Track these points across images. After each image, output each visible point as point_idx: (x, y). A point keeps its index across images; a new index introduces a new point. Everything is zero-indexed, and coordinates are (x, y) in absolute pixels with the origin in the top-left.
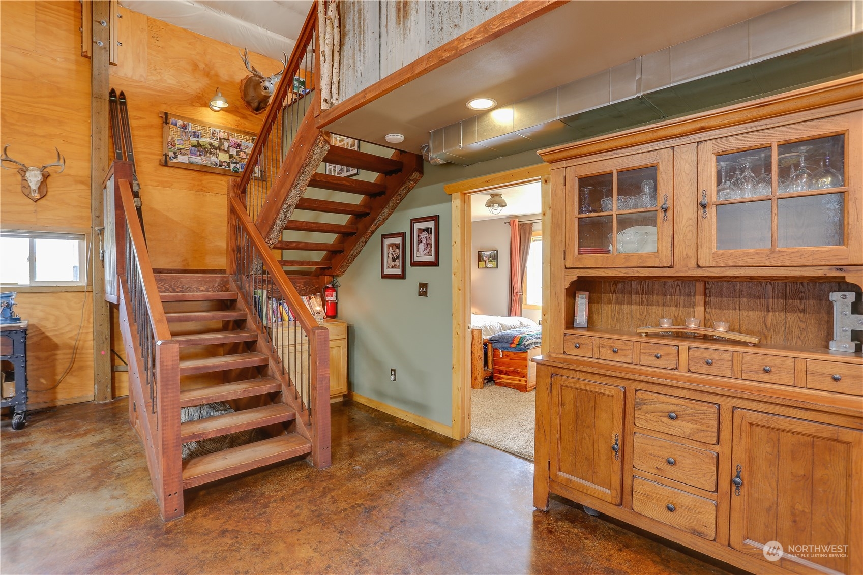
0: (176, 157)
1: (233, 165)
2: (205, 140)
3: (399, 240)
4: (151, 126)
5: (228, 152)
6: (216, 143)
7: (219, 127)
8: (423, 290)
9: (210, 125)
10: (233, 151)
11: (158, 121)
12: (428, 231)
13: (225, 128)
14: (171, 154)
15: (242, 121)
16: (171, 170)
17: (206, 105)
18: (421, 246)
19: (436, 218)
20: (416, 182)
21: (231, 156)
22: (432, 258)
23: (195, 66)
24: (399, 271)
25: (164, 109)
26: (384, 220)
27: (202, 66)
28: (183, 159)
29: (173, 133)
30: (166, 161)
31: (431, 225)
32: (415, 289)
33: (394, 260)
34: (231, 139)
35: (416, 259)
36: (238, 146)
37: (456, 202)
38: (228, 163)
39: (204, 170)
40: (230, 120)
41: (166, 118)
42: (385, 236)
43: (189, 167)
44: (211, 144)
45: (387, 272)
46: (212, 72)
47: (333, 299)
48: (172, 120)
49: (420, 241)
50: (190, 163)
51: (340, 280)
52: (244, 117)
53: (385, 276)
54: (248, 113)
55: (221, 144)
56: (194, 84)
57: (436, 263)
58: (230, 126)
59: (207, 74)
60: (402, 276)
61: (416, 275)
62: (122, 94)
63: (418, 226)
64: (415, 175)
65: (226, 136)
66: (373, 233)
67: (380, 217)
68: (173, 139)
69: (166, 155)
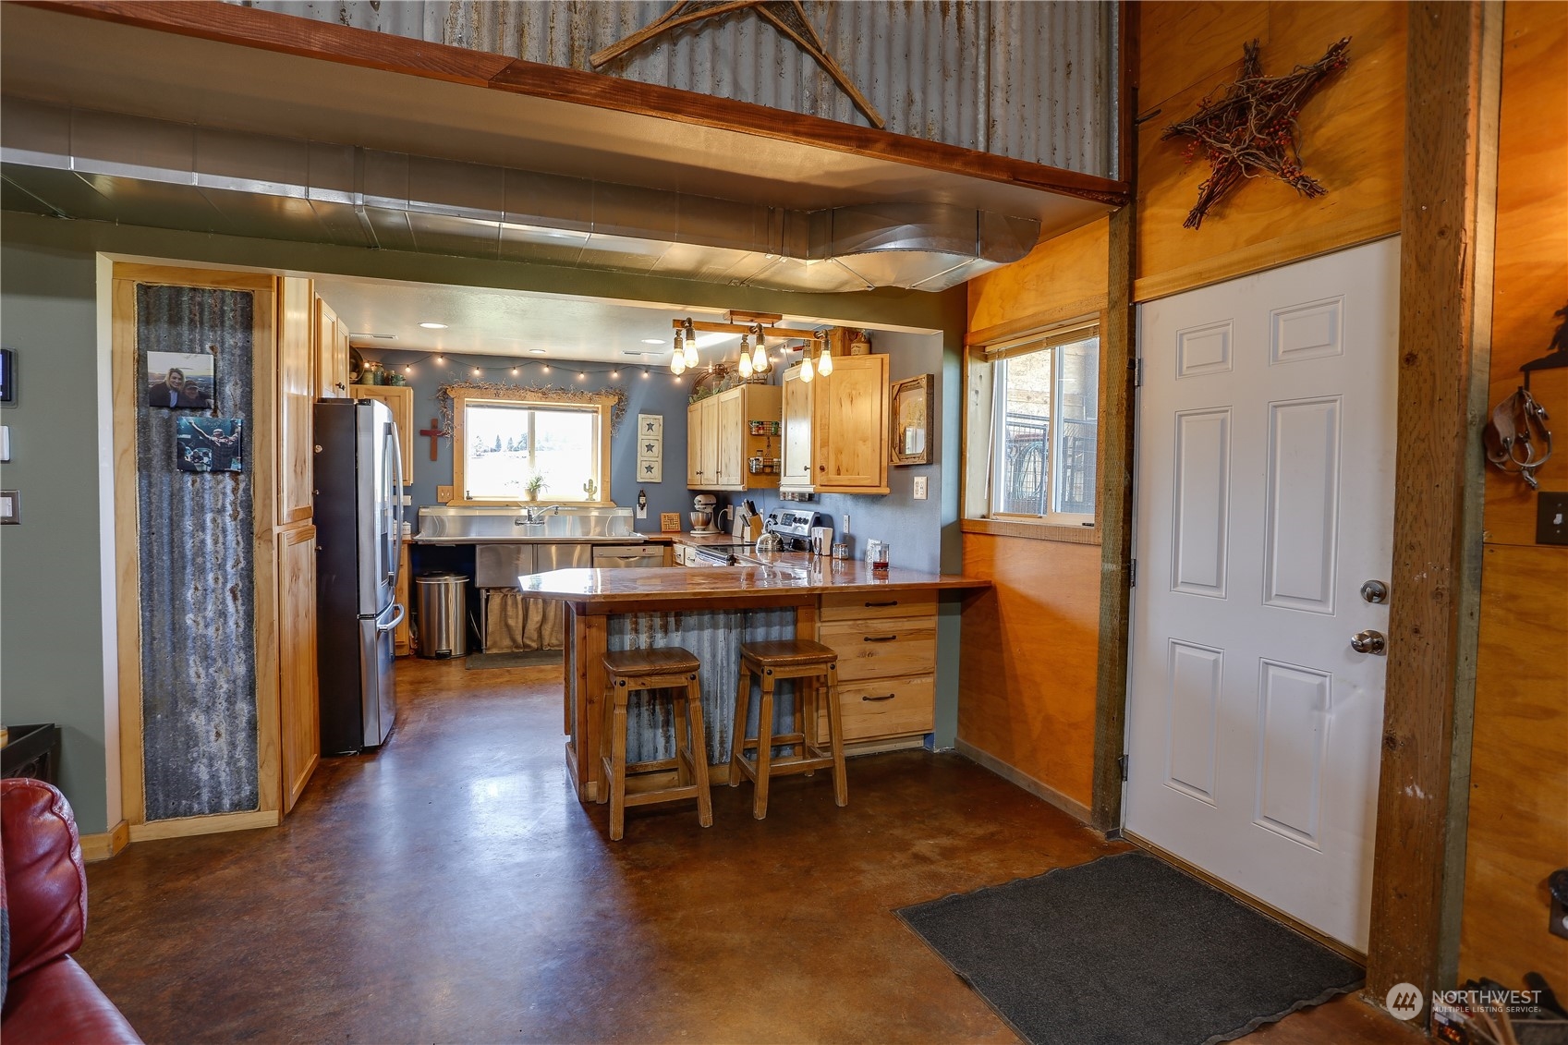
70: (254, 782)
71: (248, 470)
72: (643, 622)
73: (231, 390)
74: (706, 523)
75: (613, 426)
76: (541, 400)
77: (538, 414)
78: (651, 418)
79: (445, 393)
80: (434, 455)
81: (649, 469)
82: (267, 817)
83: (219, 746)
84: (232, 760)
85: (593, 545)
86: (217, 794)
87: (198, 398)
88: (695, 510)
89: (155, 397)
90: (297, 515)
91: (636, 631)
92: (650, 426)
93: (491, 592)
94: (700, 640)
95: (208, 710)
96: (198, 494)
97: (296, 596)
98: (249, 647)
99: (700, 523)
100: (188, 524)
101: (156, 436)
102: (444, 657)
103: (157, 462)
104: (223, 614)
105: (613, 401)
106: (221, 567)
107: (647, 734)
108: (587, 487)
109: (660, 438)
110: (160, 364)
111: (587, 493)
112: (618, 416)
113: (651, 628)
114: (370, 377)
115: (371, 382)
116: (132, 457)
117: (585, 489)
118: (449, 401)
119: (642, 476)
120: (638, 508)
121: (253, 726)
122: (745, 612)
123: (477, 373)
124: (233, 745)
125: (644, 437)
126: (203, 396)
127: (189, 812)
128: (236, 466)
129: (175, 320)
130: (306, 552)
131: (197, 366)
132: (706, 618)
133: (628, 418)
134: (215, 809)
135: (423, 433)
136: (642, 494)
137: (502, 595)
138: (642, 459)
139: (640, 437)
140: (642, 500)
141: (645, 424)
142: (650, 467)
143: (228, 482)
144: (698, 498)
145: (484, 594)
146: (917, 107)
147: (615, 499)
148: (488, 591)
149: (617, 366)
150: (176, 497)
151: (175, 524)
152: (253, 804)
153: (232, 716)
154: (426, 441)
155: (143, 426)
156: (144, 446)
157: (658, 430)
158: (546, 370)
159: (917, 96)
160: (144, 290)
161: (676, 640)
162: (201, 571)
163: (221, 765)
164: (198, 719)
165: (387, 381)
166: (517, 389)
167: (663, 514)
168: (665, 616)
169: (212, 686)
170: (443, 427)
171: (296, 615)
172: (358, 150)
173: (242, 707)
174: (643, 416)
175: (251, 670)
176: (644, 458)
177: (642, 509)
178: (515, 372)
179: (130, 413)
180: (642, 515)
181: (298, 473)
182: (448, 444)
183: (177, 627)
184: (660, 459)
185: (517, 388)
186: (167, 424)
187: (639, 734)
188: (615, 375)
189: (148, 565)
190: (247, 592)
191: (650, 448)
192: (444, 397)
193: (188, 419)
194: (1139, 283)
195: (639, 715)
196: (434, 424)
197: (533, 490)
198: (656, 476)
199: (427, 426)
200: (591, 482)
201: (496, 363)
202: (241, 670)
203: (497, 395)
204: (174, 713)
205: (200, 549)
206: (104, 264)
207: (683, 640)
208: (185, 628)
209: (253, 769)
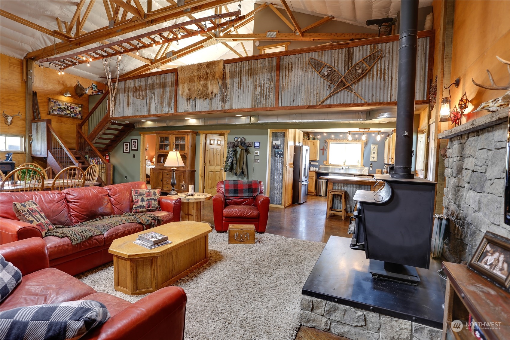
0: (53, 112)
1: (72, 115)
2: (62, 106)
3: (128, 144)
4: (45, 102)
5: (70, 110)
6: (66, 107)
7: (67, 102)
8: (134, 156)
9: (64, 102)
10: (72, 110)
11: (46, 100)
12: (135, 142)
13: (69, 103)
14: (51, 111)
15: (75, 100)
16: (51, 116)
17: (63, 95)
18: (134, 146)
19: (137, 139)
20: (133, 130)
21: (71, 112)
22: (136, 149)
23: (59, 82)
24: (128, 151)
25: (49, 96)
26: (124, 138)
27: (61, 82)
28: (55, 113)
29: (52, 104)
30: (50, 113)
31: (136, 141)
32: (132, 156)
33: (127, 148)
34: (71, 106)
35: (132, 149)
36: (73, 108)
37: (142, 137)
38: (70, 114)
39: (62, 116)
40: (71, 100)
41: (49, 100)
42: (124, 142)
43: (57, 115)
44: (64, 108)
45: (125, 151)
46: (65, 84)
47: (108, 158)
48: (52, 100)
49: (133, 144)
50: (58, 114)
51: (111, 153)
52: (75, 98)
53: (124, 153)
54: (76, 97)
55: (68, 108)
56: (59, 88)
57: (137, 150)
58: (71, 102)
59: (63, 85)
60: (129, 153)
61: (132, 153)
62: (36, 92)
63: (133, 141)
64: (132, 129)
65: (69, 105)
66: (121, 141)
67: (123, 137)
68: (52, 106)
69: (50, 111)
70: (281, 201)
71: (283, 157)
72: (340, 185)
73: (282, 146)
74: (387, 172)
75: (364, 148)
76: (347, 142)
78: (374, 145)
80: (323, 154)
81: (374, 158)
82: (282, 207)
83: (277, 195)
84: (279, 198)
85: (355, 175)
86: (277, 202)
87: (278, 147)
88: (385, 169)
89: (274, 147)
90: (290, 164)
91: (338, 186)
92: (374, 147)
94: (350, 189)
95: (277, 190)
96: (277, 160)
97: (289, 176)
98: (282, 182)
99: (385, 172)
100: (276, 164)
101: (273, 152)
102: (321, 196)
103: (273, 156)
104: (279, 177)
105: (365, 141)
106: (279, 170)
107: (339, 205)
109: (377, 150)
110: (274, 143)
112: (365, 145)
113: (341, 186)
115: (311, 139)
116: (271, 155)
117: (357, 163)
119: (372, 160)
121: (282, 193)
122: (360, 185)
123: (333, 136)
124: (279, 195)
125: (372, 150)
126: (279, 147)
127: (274, 204)
128: (282, 156)
129: (276, 137)
130: (292, 170)
131: (278, 143)
132: (352, 185)
133: (368, 146)
134: (277, 204)
135: (321, 149)
136: (371, 164)
139: (371, 150)
140: (371, 166)
141: (373, 147)
142: (374, 157)
143: (281, 159)
144: (385, 166)
146: (374, 97)
147: (364, 165)
150: (275, 160)
151: (275, 164)
152: (281, 204)
153: (279, 191)
154: (322, 151)
155: (272, 151)
156: (272, 154)
157: (376, 148)
159: (374, 95)
160: (273, 133)
161: (346, 189)
162: (277, 171)
163: (278, 198)
164: (275, 191)
165: (314, 139)
167: (377, 169)
168: (344, 184)
169: (277, 187)
170: (325, 149)
171: (289, 179)
172: (295, 114)
173: (281, 190)
174: (372, 145)
175: (282, 185)
176: (372, 155)
179: (271, 149)
180: (371, 169)
181: (291, 157)
182: (326, 152)
183: (274, 178)
184: (377, 156)
185: (341, 139)
186: (274, 150)
187: (338, 205)
189: (271, 170)
190: (282, 174)
191: (374, 153)
192: (326, 142)
193: (277, 150)
194: (430, 120)
195: (338, 201)
197: (345, 162)
198: (375, 160)
199: (322, 148)
200: (359, 161)
201: (337, 134)
202: (281, 185)
203: (337, 141)
204: (273, 190)
205: (277, 168)
206: (269, 130)
207: (347, 189)
208: (275, 178)
209: (281, 199)
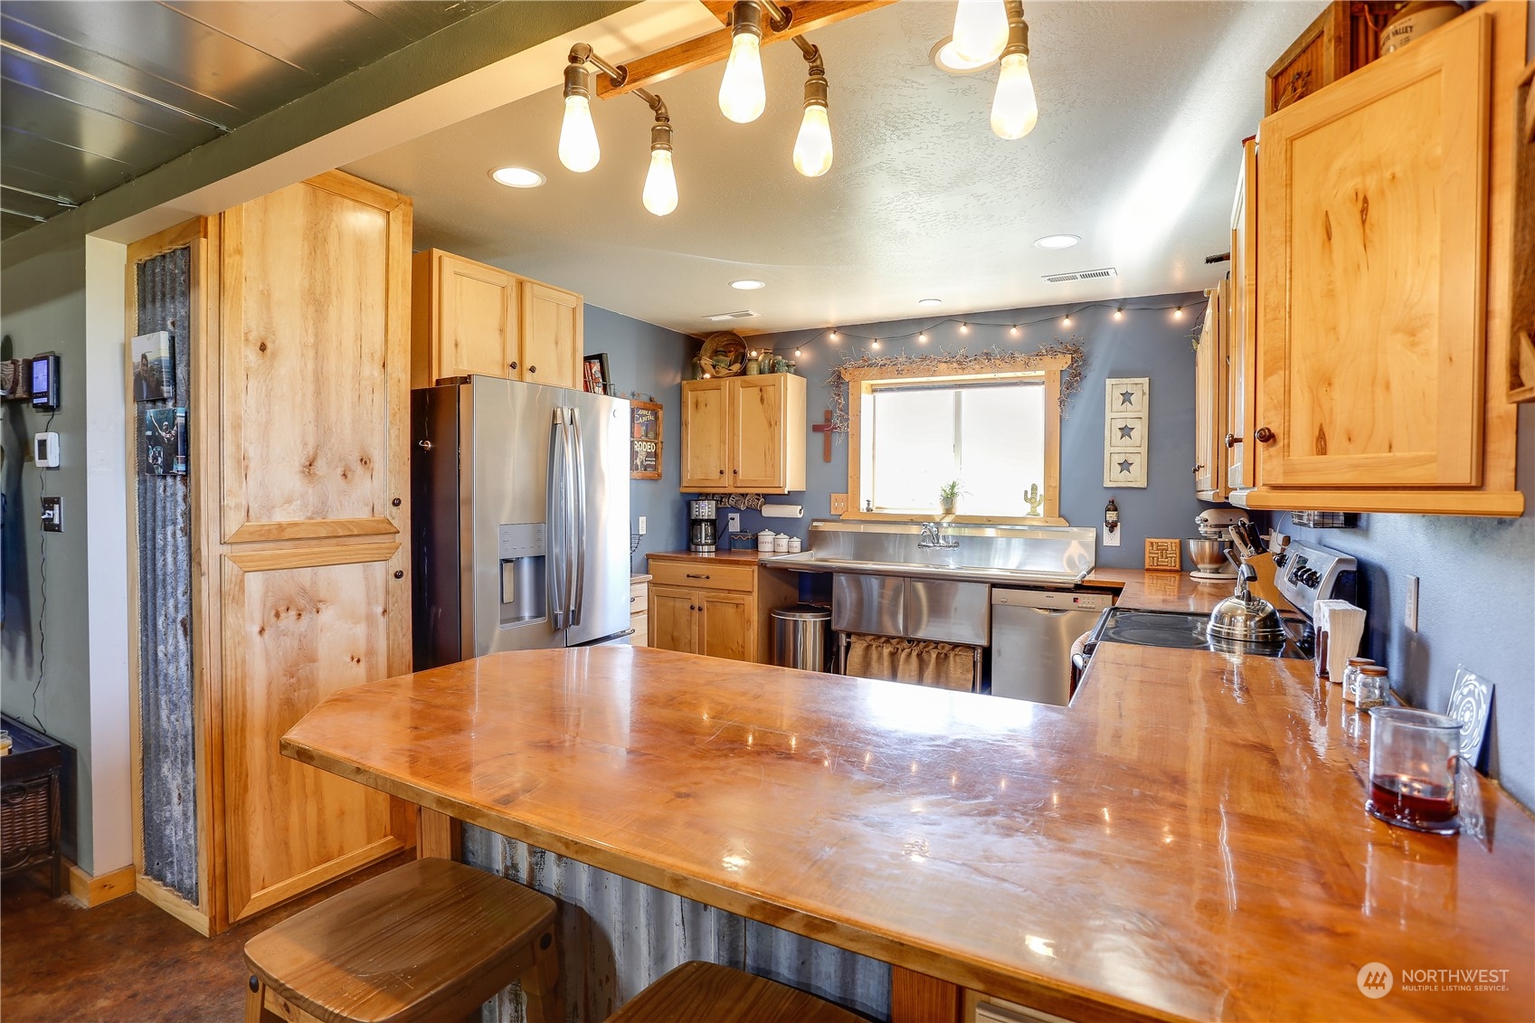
74: (1218, 558)
75: (1062, 405)
76: (957, 374)
77: (964, 392)
78: (1127, 384)
79: (839, 377)
80: (827, 456)
81: (1125, 466)
85: (994, 585)
87: (155, 386)
88: (1199, 537)
92: (1127, 397)
93: (853, 639)
99: (1207, 560)
105: (1064, 362)
108: (1029, 496)
109: (1145, 414)
111: (1029, 505)
112: (1070, 385)
114: (753, 368)
115: (755, 372)
117: (1026, 499)
118: (843, 387)
119: (1113, 477)
120: (1106, 530)
123: (876, 346)
125: (1116, 415)
133: (1088, 386)
135: (816, 428)
136: (1113, 506)
137: (865, 644)
138: (1113, 450)
139: (1108, 415)
140: (1111, 516)
141: (1117, 393)
142: (1126, 463)
144: (1205, 515)
145: (843, 640)
147: (1067, 512)
148: (849, 635)
149: (1069, 308)
154: (819, 437)
157: (1140, 402)
158: (964, 330)
165: (773, 370)
166: (925, 361)
167: (1148, 540)
170: (837, 420)
174: (1114, 381)
176: (1116, 449)
177: (1111, 530)
178: (923, 339)
180: (1112, 540)
182: (843, 439)
184: (1144, 450)
188: (1067, 323)
191: (1126, 431)
192: (838, 383)
196: (828, 416)
197: (949, 499)
198: (1137, 477)
199: (820, 420)
200: (1034, 488)
201: (896, 329)
203: (900, 373)
